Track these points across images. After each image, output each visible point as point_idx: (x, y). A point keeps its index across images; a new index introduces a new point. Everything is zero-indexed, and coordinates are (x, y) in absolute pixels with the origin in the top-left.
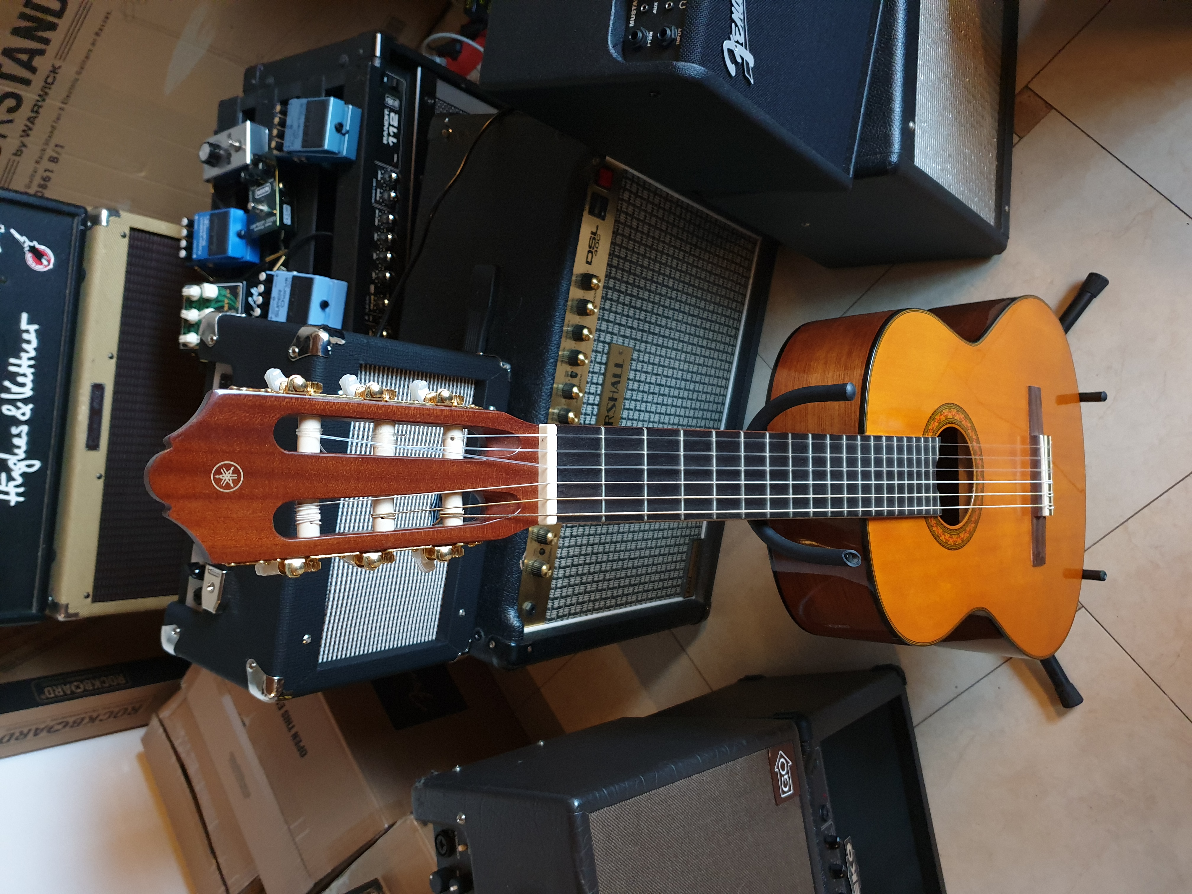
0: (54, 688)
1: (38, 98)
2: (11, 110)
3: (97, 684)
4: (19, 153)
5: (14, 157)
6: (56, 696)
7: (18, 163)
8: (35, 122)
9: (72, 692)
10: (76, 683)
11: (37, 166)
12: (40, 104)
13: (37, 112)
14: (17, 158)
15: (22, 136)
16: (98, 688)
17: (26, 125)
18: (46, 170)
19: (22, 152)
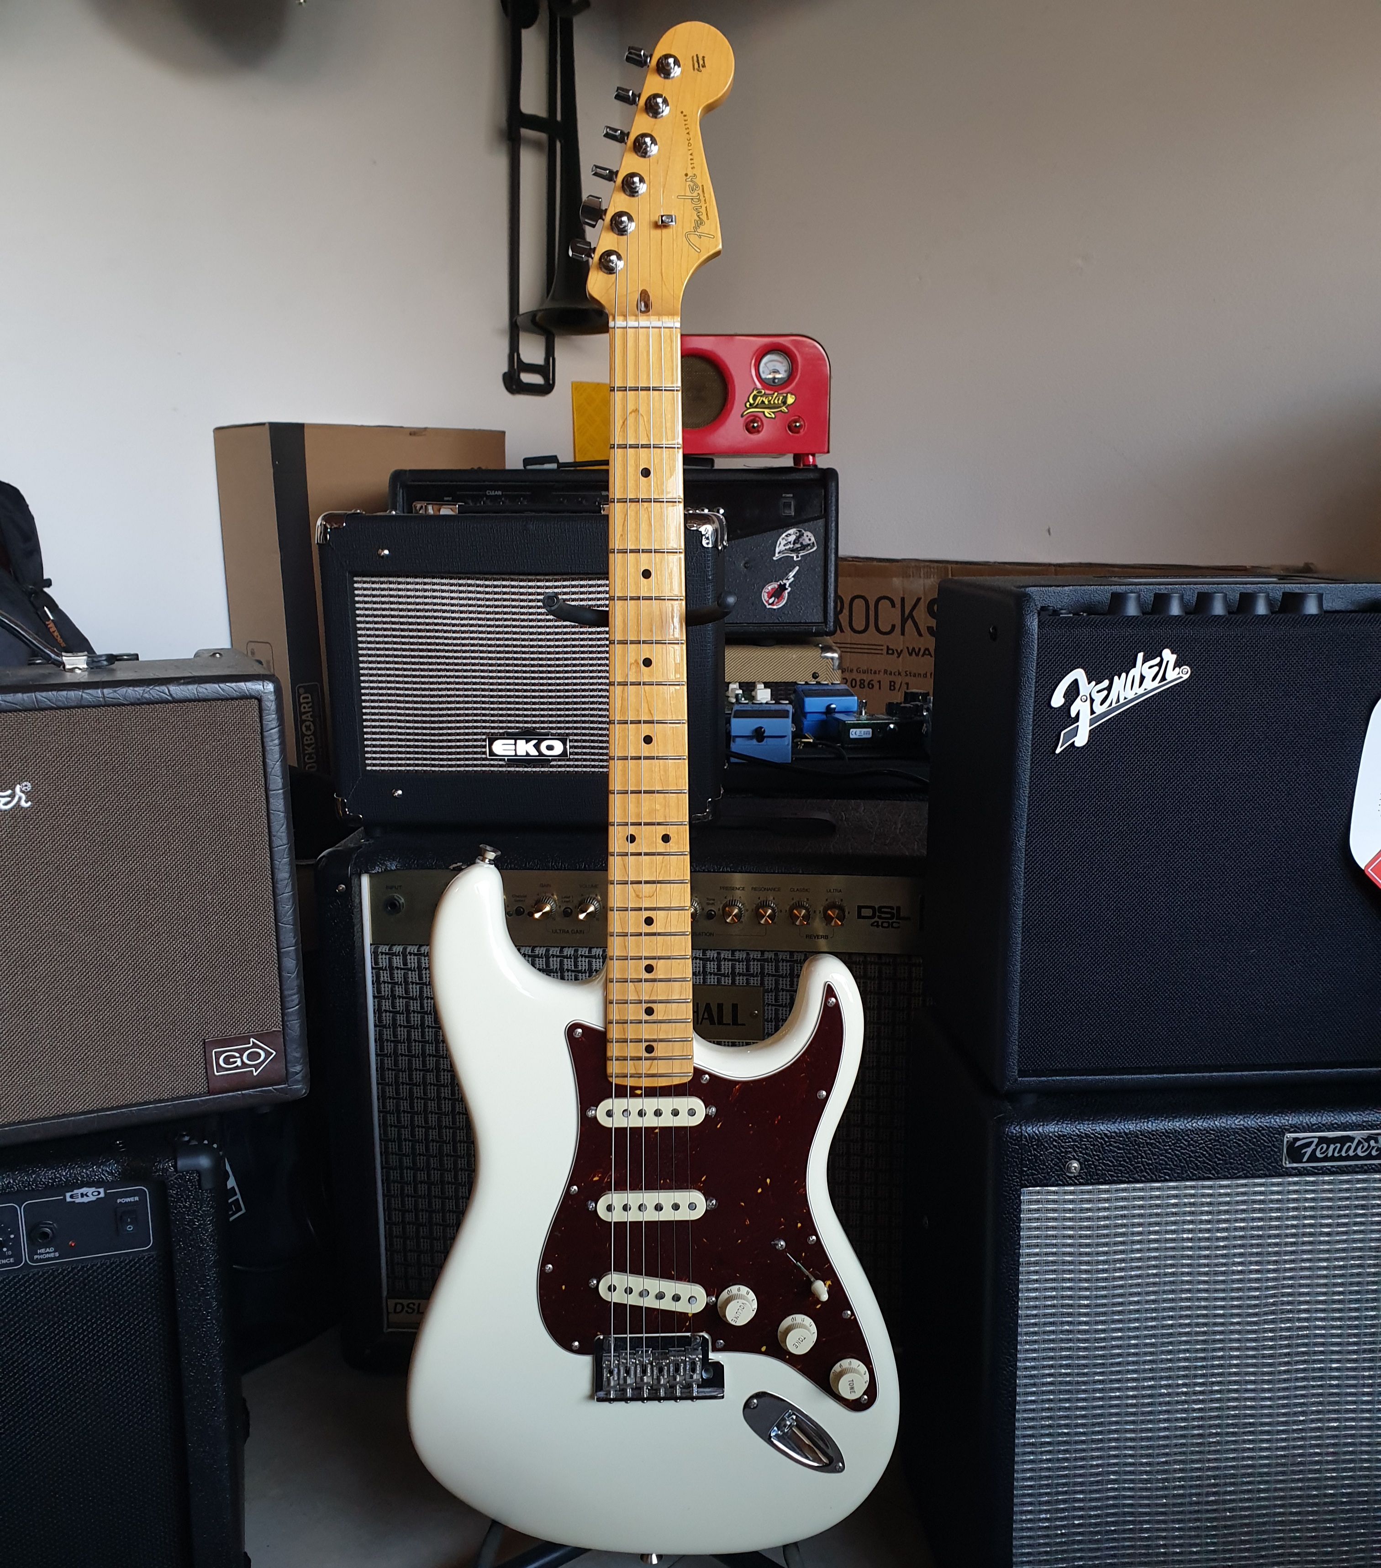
0: (310, 704)
2: (931, 630)
3: (310, 750)
4: (890, 652)
5: (885, 648)
6: (300, 704)
7: (882, 654)
8: (925, 657)
9: (303, 721)
10: (312, 728)
11: (882, 673)
14: (885, 652)
15: (908, 648)
16: (304, 750)
17: (920, 649)
18: (879, 682)
19: (893, 654)
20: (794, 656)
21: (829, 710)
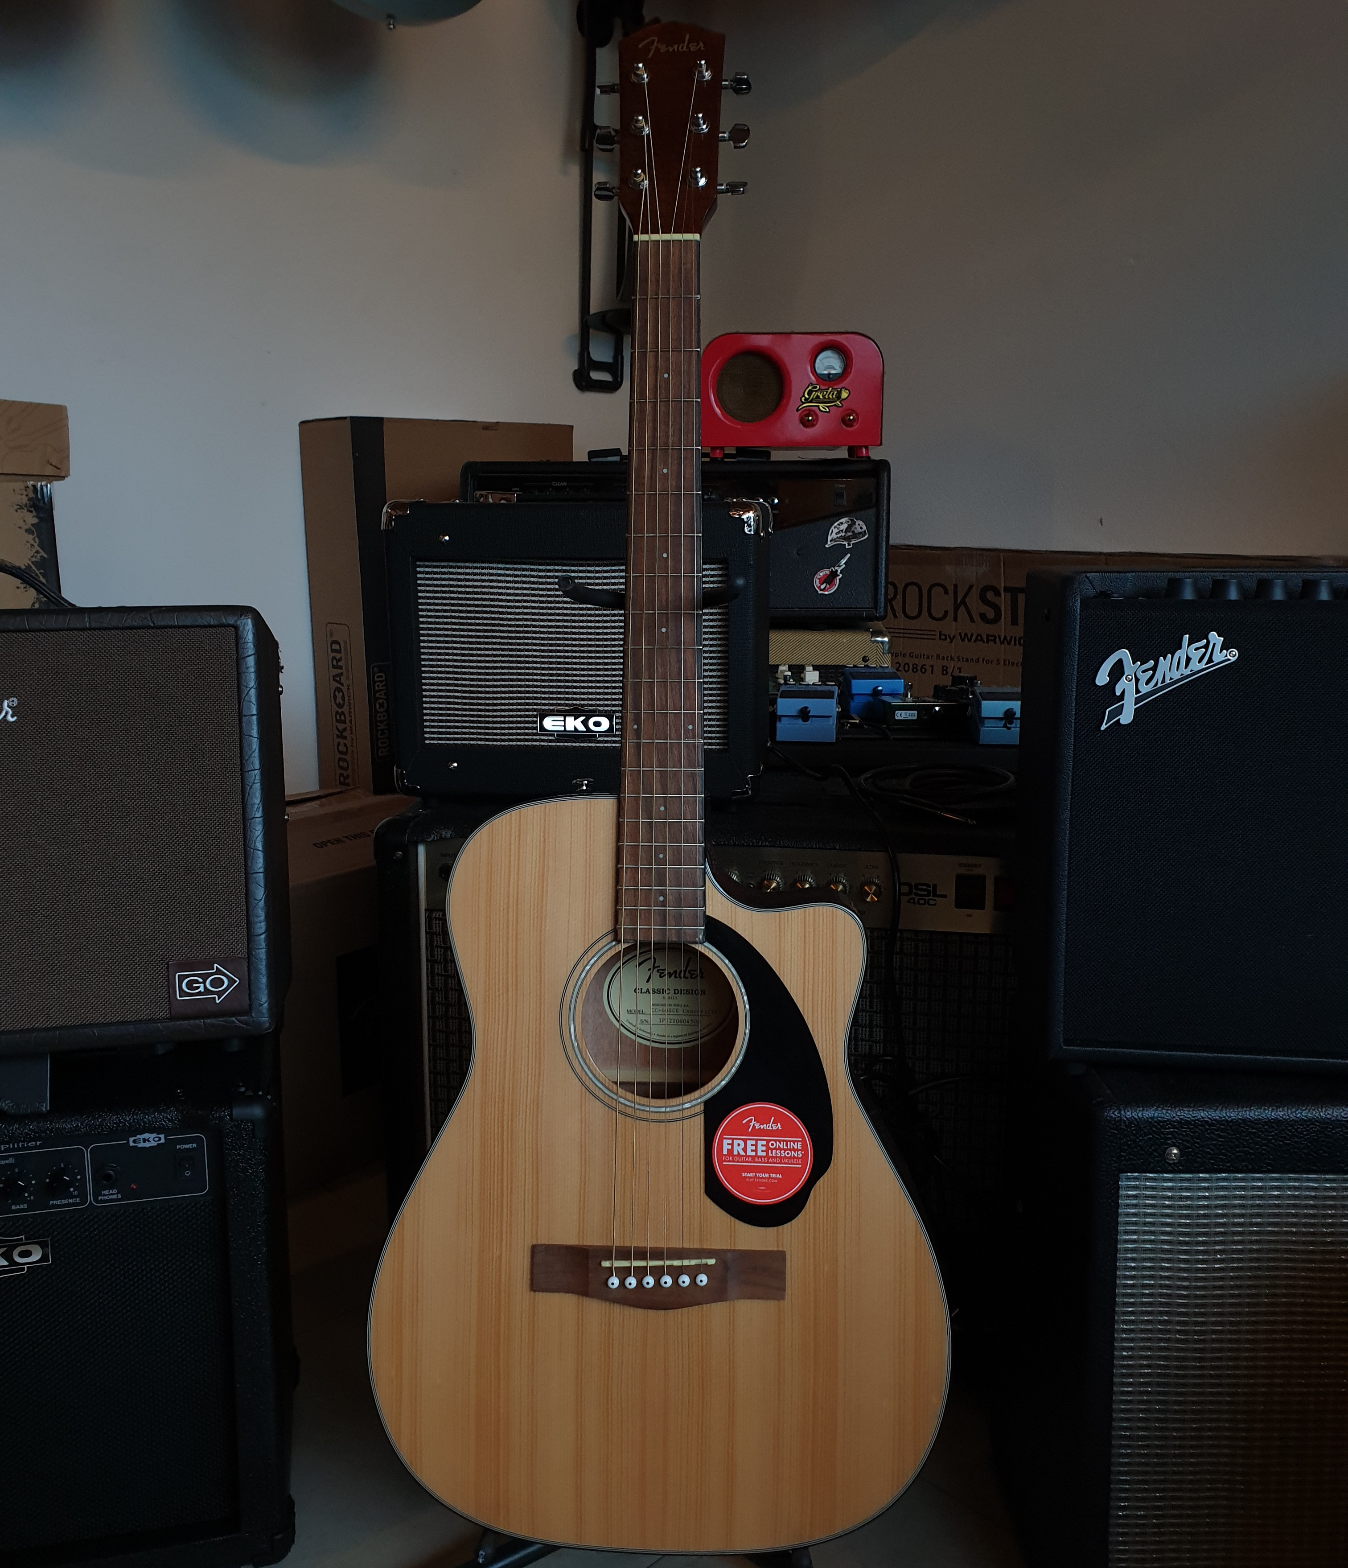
1: (1002, 639)
2: (983, 616)
4: (942, 637)
5: (937, 633)
6: (374, 682)
7: (934, 639)
8: (978, 642)
9: (376, 700)
11: (934, 658)
12: (998, 640)
13: (987, 642)
14: (937, 637)
15: (960, 634)
16: (376, 725)
17: (972, 635)
18: (932, 666)
19: (945, 639)
20: (845, 640)
21: (876, 693)
